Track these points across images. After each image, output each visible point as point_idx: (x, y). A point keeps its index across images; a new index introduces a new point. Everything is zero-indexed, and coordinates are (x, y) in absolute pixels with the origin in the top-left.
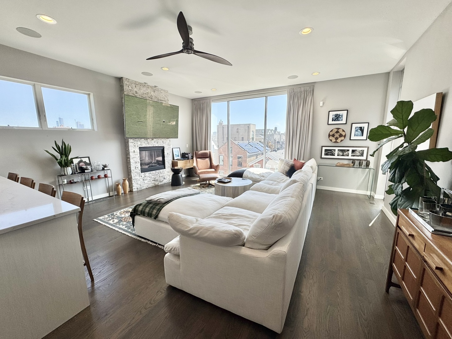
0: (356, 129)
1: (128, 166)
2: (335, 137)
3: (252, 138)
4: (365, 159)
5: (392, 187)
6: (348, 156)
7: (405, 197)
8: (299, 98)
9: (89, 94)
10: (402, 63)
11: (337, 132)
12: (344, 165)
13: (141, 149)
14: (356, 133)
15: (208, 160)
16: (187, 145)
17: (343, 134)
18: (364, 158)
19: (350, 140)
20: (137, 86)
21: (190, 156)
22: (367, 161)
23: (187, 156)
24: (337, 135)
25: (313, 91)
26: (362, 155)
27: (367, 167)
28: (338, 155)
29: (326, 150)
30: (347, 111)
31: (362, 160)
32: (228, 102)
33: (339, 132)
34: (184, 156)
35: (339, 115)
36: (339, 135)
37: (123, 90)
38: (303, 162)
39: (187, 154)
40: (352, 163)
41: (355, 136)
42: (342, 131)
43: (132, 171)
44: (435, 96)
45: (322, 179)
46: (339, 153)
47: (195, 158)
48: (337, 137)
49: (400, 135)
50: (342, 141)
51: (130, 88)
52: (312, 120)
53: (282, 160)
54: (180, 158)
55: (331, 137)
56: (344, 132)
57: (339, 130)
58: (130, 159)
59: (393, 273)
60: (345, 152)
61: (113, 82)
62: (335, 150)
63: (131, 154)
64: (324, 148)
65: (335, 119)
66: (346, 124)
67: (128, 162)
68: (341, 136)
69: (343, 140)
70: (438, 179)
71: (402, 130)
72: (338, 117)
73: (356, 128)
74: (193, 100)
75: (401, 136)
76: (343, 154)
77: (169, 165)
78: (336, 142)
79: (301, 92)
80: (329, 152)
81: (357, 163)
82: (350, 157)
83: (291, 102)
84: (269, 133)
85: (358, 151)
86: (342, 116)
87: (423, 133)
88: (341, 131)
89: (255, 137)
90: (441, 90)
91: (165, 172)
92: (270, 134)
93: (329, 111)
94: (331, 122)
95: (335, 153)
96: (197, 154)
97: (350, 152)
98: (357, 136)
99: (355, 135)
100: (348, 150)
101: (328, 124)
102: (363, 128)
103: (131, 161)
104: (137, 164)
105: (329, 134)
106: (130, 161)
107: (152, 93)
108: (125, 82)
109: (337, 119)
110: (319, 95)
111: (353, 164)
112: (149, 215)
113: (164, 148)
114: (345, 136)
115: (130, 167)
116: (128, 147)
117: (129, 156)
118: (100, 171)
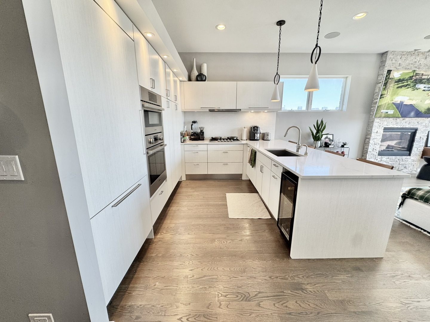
1: (364, 147)
9: (347, 78)
13: (386, 130)
37: (385, 65)
51: (394, 62)
58: (369, 139)
63: (373, 134)
77: (418, 153)
91: (410, 160)
103: (371, 142)
104: (375, 146)
106: (369, 141)
108: (390, 56)
113: (417, 130)
115: (367, 149)
116: (372, 127)
117: (369, 137)
118: (338, 147)
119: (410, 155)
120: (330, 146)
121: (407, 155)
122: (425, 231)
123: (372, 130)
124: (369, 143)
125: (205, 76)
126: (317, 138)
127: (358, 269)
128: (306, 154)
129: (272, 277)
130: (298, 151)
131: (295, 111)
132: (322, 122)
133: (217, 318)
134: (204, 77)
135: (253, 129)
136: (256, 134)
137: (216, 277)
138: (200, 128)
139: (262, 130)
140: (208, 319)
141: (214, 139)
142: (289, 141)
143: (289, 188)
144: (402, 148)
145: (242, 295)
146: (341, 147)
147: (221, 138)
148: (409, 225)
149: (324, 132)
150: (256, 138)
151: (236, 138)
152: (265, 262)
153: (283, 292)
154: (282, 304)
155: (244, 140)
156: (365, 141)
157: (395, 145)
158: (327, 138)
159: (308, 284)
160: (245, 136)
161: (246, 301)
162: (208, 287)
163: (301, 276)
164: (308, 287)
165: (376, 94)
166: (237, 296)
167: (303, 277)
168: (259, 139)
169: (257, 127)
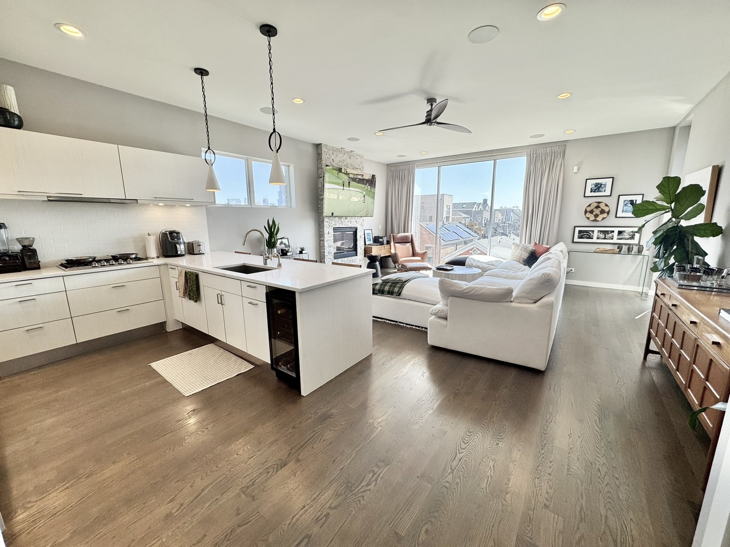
0: (625, 203)
1: (320, 251)
2: (594, 214)
3: (447, 217)
4: (637, 243)
5: (657, 263)
6: (612, 239)
7: (668, 272)
8: (544, 162)
9: (289, 166)
10: (689, 119)
11: (598, 207)
12: (606, 251)
13: (335, 229)
14: (625, 208)
15: (409, 245)
16: (380, 225)
17: (606, 209)
18: (636, 241)
19: (616, 217)
20: (334, 152)
21: (385, 240)
22: (640, 246)
23: (380, 240)
24: (597, 211)
25: (564, 152)
26: (632, 237)
27: (640, 254)
28: (598, 238)
29: (580, 232)
30: (612, 179)
31: (633, 244)
32: (439, 168)
33: (600, 207)
34: (377, 240)
35: (601, 184)
36: (600, 212)
37: (321, 158)
38: (548, 246)
39: (382, 238)
40: (618, 248)
41: (623, 212)
42: (604, 205)
43: (326, 256)
44: (710, 168)
45: (573, 271)
46: (600, 235)
47: (392, 243)
48: (596, 214)
49: (667, 210)
50: (603, 219)
51: (328, 156)
52: (561, 192)
53: (517, 246)
54: (371, 242)
55: (588, 213)
56: (607, 207)
57: (600, 205)
58: (324, 242)
59: (652, 340)
60: (608, 234)
61: (310, 150)
62: (593, 231)
63: (326, 236)
64: (577, 229)
65: (595, 190)
66: (611, 196)
67: (321, 245)
68: (603, 212)
69: (605, 218)
70: (706, 254)
71: (669, 205)
72: (600, 187)
73: (624, 201)
74: (389, 166)
75: (668, 212)
76: (605, 237)
77: (362, 252)
78: (595, 220)
79: (546, 154)
80: (584, 234)
81: (625, 248)
82: (615, 241)
83: (532, 168)
84: (474, 208)
85: (626, 232)
86: (605, 185)
87: (692, 208)
88: (602, 206)
89: (451, 215)
90: (718, 163)
91: (357, 260)
92: (477, 210)
93: (587, 180)
94: (588, 193)
95: (593, 236)
96: (395, 237)
97: (616, 234)
98: (626, 212)
99: (623, 210)
100: (613, 232)
101: (584, 196)
102: (634, 202)
103: (326, 244)
104: (330, 248)
105: (586, 210)
106: (324, 244)
107: (348, 160)
108: (324, 149)
109: (599, 190)
110: (573, 157)
111: (619, 250)
112: (390, 293)
113: (357, 229)
114: (608, 213)
115: (324, 252)
116: (323, 227)
117: (323, 239)
118: (297, 254)
119: (357, 255)
120: (288, 254)
121: (355, 256)
122: (387, 320)
123: (324, 230)
124: (324, 245)
125: (19, 117)
126: (271, 244)
127: (361, 372)
128: (280, 265)
129: (296, 426)
130: (265, 263)
131: (234, 206)
132: (274, 222)
133: (258, 512)
134: (16, 119)
135: (171, 236)
136: (178, 246)
137: (224, 476)
138: (19, 240)
139: (186, 238)
140: (247, 523)
141: (71, 264)
142: (236, 252)
143: (279, 312)
144: (349, 248)
145: (273, 466)
146: (299, 254)
147: (95, 258)
148: (376, 319)
149: (279, 236)
150: (179, 253)
151: (134, 256)
152: (278, 417)
153: (314, 431)
154: (320, 441)
155: (153, 258)
156: (320, 244)
157: (341, 245)
158: (281, 243)
159: (331, 409)
160: (153, 251)
161: (281, 468)
162: (219, 496)
163: (322, 407)
164: (332, 411)
165: (320, 190)
166: (268, 472)
167: (324, 405)
168: (184, 253)
169: (178, 233)
